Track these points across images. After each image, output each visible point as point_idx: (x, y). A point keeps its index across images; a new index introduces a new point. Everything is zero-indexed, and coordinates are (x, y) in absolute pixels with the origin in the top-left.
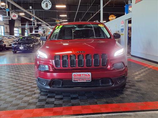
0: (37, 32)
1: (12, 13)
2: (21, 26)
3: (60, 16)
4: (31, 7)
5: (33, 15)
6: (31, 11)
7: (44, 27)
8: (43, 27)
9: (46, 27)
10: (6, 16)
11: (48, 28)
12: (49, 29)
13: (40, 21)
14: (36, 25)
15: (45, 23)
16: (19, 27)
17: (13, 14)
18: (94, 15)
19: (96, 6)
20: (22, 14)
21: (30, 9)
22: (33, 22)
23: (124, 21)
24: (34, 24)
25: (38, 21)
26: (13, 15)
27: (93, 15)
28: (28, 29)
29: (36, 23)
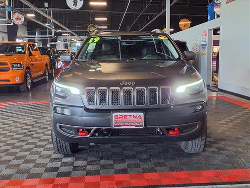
0: (55, 46)
1: (14, 13)
2: (27, 36)
3: (96, 19)
4: (46, 5)
5: (50, 18)
6: (46, 11)
7: (67, 38)
8: (65, 38)
9: (70, 37)
10: (6, 18)
11: (73, 39)
12: (75, 40)
13: (60, 28)
14: (53, 35)
15: (69, 31)
16: (24, 37)
17: (17, 15)
18: (155, 18)
19: (157, 3)
20: (31, 16)
21: (45, 8)
22: (49, 29)
23: (207, 32)
24: (50, 33)
25: (57, 27)
26: (15, 17)
27: (151, 19)
28: (39, 40)
29: (53, 31)
